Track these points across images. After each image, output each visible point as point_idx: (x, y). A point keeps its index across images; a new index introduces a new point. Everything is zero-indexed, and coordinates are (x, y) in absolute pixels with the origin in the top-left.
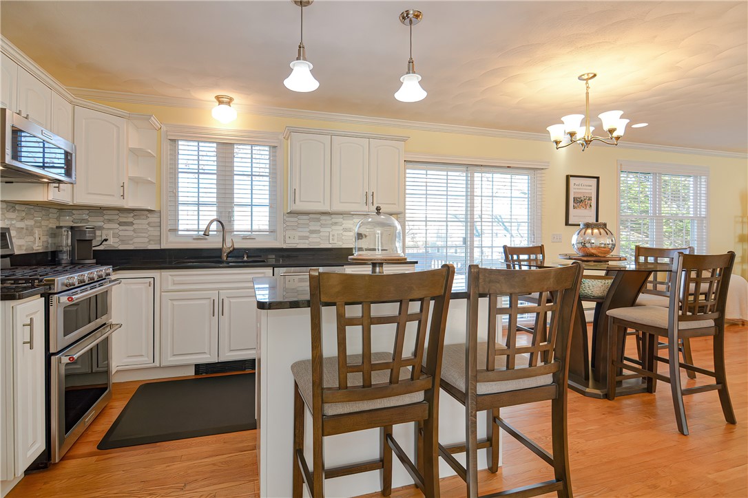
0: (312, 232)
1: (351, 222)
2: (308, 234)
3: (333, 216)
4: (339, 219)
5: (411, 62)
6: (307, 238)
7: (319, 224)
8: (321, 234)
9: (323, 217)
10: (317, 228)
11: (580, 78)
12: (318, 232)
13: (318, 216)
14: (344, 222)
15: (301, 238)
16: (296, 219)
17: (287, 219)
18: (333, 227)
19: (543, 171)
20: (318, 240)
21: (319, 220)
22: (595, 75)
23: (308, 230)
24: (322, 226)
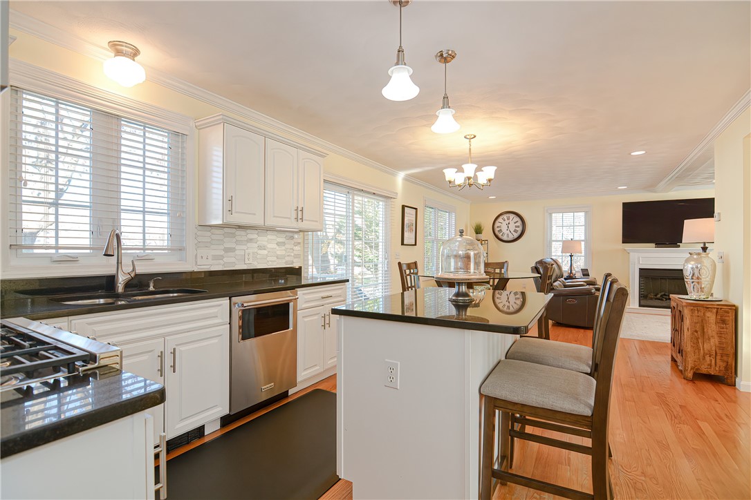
0: (227, 250)
1: (266, 239)
2: (222, 253)
3: (248, 231)
4: (253, 235)
5: (446, 97)
6: (221, 257)
7: (234, 240)
8: (236, 252)
9: (239, 232)
10: (233, 245)
11: (465, 137)
12: (233, 250)
13: (233, 231)
14: (259, 238)
15: (216, 258)
16: (209, 234)
17: (199, 233)
18: (249, 245)
19: (392, 200)
20: (233, 260)
21: (233, 235)
22: (475, 137)
23: (222, 247)
24: (238, 242)
